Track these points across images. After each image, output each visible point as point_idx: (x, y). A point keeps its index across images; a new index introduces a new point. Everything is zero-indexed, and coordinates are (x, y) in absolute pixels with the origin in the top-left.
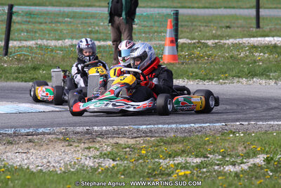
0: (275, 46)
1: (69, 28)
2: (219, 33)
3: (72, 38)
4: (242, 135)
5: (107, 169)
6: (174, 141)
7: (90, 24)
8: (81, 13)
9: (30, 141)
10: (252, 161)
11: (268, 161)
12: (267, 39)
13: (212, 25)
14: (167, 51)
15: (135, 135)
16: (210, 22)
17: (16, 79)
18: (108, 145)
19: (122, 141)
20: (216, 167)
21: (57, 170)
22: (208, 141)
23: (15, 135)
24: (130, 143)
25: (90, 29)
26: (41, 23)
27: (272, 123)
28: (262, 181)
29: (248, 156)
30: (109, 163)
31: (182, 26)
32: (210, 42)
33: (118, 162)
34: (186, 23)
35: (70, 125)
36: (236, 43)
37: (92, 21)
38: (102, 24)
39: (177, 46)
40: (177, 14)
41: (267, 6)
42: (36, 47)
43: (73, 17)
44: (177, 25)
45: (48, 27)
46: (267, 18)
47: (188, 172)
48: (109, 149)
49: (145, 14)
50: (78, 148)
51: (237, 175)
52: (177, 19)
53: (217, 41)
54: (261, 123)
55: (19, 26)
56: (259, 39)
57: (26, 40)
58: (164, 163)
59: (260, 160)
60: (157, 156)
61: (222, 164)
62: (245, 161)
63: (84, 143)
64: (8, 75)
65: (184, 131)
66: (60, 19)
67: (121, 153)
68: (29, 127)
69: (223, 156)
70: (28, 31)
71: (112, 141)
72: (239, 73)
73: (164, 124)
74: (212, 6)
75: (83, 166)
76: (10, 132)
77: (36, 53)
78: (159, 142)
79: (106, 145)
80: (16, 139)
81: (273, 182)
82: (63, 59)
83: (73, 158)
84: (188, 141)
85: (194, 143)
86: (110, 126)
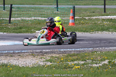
0: (111, 19)
1: (34, 13)
2: (90, 14)
3: (35, 17)
4: (99, 53)
5: (48, 66)
6: (74, 55)
8: (38, 7)
9: (19, 55)
10: (103, 62)
11: (109, 62)
12: (109, 17)
13: (87, 11)
14: (71, 21)
15: (59, 53)
16: (87, 10)
17: (14, 32)
18: (49, 57)
19: (54, 55)
20: (90, 65)
21: (30, 66)
22: (87, 55)
23: (14, 53)
24: (57, 56)
25: (41, 13)
26: (23, 11)
27: (111, 48)
28: (107, 70)
29: (102, 60)
30: (49, 64)
31: (76, 12)
32: (87, 18)
33: (52, 63)
34: (78, 11)
35: (34, 49)
36: (97, 18)
37: (42, 10)
38: (46, 11)
39: (74, 19)
40: (74, 7)
41: (108, 4)
42: (21, 20)
43: (35, 9)
44: (74, 11)
45: (25, 12)
46: (108, 9)
47: (79, 67)
48: (49, 58)
49: (62, 7)
50: (37, 58)
51: (98, 68)
52: (74, 9)
53: (89, 17)
54: (106, 48)
55: (14, 12)
56: (105, 16)
57: (17, 18)
58: (70, 63)
59: (106, 62)
60: (67, 61)
61: (92, 64)
62: (101, 62)
63: (40, 56)
64: (10, 31)
65: (77, 51)
66: (30, 10)
67: (54, 60)
68: (19, 50)
69: (92, 61)
70: (18, 14)
71: (50, 55)
72: (98, 29)
73: (70, 49)
74: (87, 4)
75: (39, 65)
76: (11, 52)
77: (21, 22)
78: (68, 56)
80: (14, 55)
81: (111, 70)
82: (31, 24)
83: (36, 62)
84: (79, 55)
85: (81, 56)
86: (49, 50)
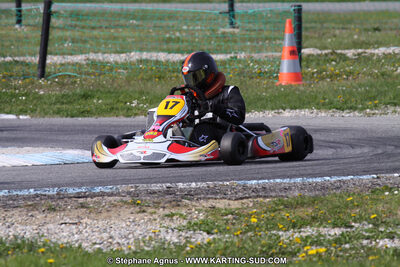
1: (137, 34)
2: (363, 38)
3: (141, 50)
5: (200, 247)
7: (167, 29)
8: (154, 12)
9: (82, 206)
13: (353, 26)
14: (286, 66)
15: (241, 194)
16: (350, 21)
17: (58, 112)
18: (200, 211)
19: (221, 204)
20: (365, 242)
21: (124, 248)
22: (352, 202)
23: (60, 197)
24: (232, 207)
25: (168, 36)
26: (93, 28)
30: (202, 238)
31: (306, 29)
32: (350, 53)
33: (215, 236)
34: (313, 25)
35: (142, 181)
36: (390, 54)
37: (171, 23)
38: (185, 27)
39: (300, 59)
40: (299, 11)
42: (88, 64)
43: (143, 18)
44: (299, 27)
45: (104, 33)
47: (322, 250)
48: (202, 216)
49: (251, 11)
50: (156, 216)
51: (396, 253)
52: (299, 19)
53: (360, 51)
55: (61, 34)
57: (71, 54)
58: (285, 236)
60: (275, 227)
61: (373, 237)
63: (164, 208)
64: (45, 107)
65: (314, 187)
66: (122, 22)
67: (220, 223)
68: (81, 185)
69: (374, 224)
70: (74, 41)
71: (206, 204)
72: (394, 98)
73: (283, 177)
75: (164, 243)
76: (51, 193)
77: (88, 74)
78: (277, 205)
79: (197, 211)
80: (61, 203)
82: (128, 80)
83: (148, 231)
84: (322, 202)
85: (330, 206)
86: (203, 181)
